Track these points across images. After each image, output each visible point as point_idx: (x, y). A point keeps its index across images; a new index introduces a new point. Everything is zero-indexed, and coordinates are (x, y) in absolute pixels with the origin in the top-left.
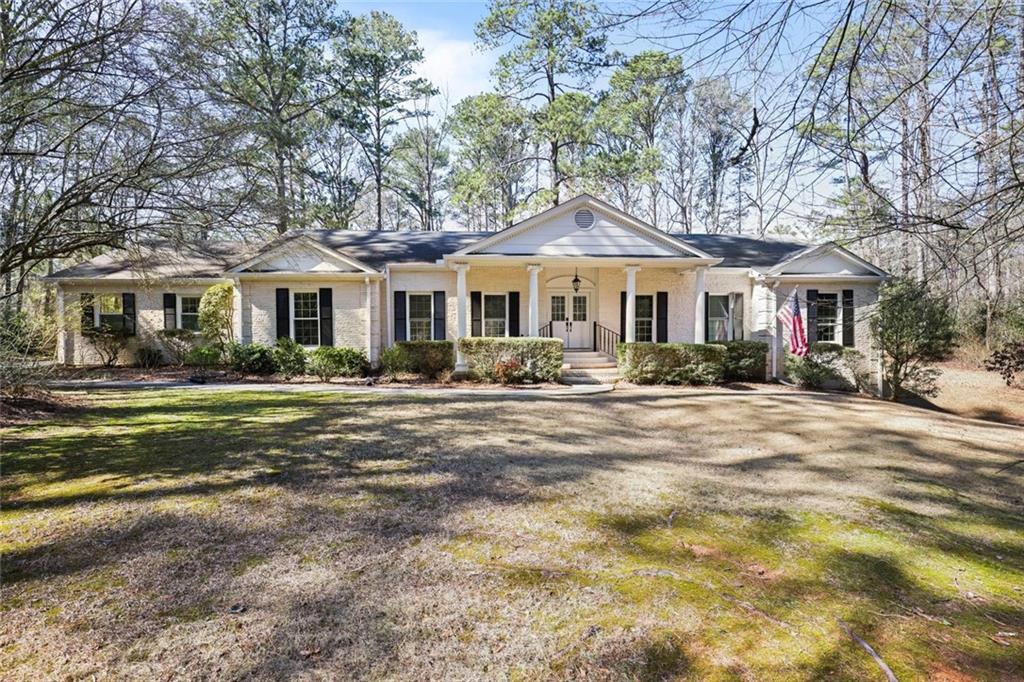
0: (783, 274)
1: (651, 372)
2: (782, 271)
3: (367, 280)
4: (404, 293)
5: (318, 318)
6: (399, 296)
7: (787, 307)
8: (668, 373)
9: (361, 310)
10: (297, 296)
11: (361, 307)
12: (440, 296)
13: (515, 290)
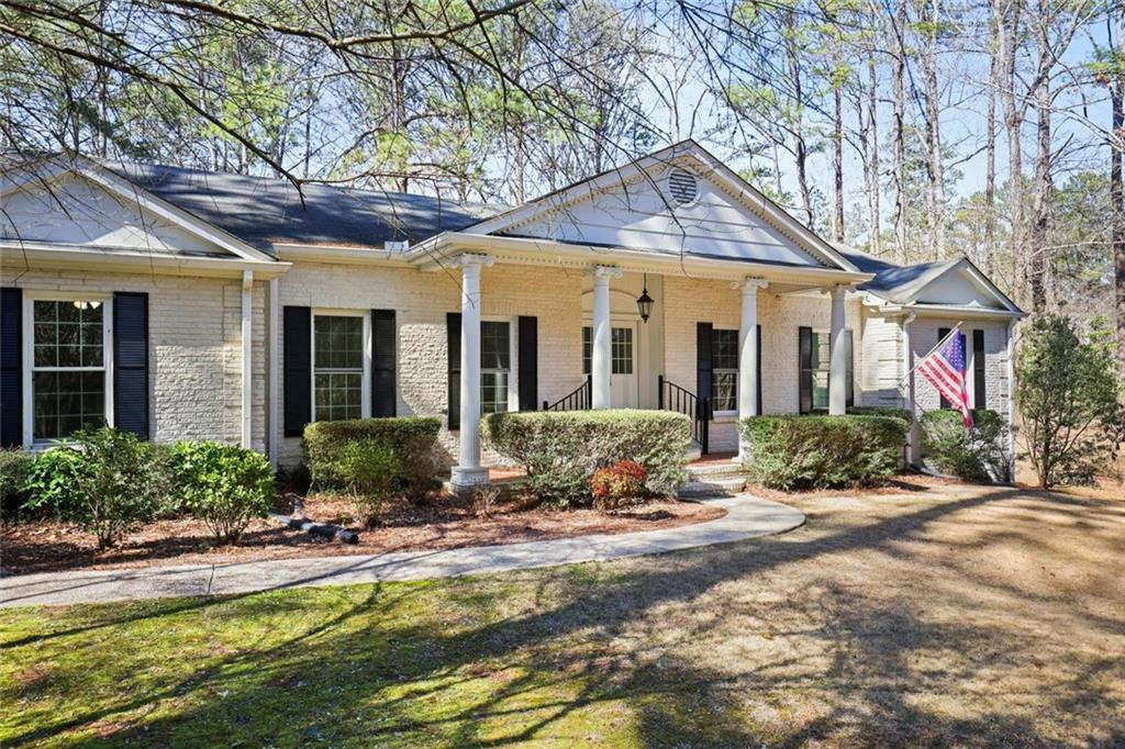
0: (918, 303)
1: (811, 468)
2: (917, 298)
3: (248, 277)
4: (308, 310)
5: (108, 367)
6: (296, 318)
7: (938, 354)
8: (833, 470)
9: (227, 347)
10: (43, 309)
11: (224, 341)
12: (384, 321)
13: (530, 313)
